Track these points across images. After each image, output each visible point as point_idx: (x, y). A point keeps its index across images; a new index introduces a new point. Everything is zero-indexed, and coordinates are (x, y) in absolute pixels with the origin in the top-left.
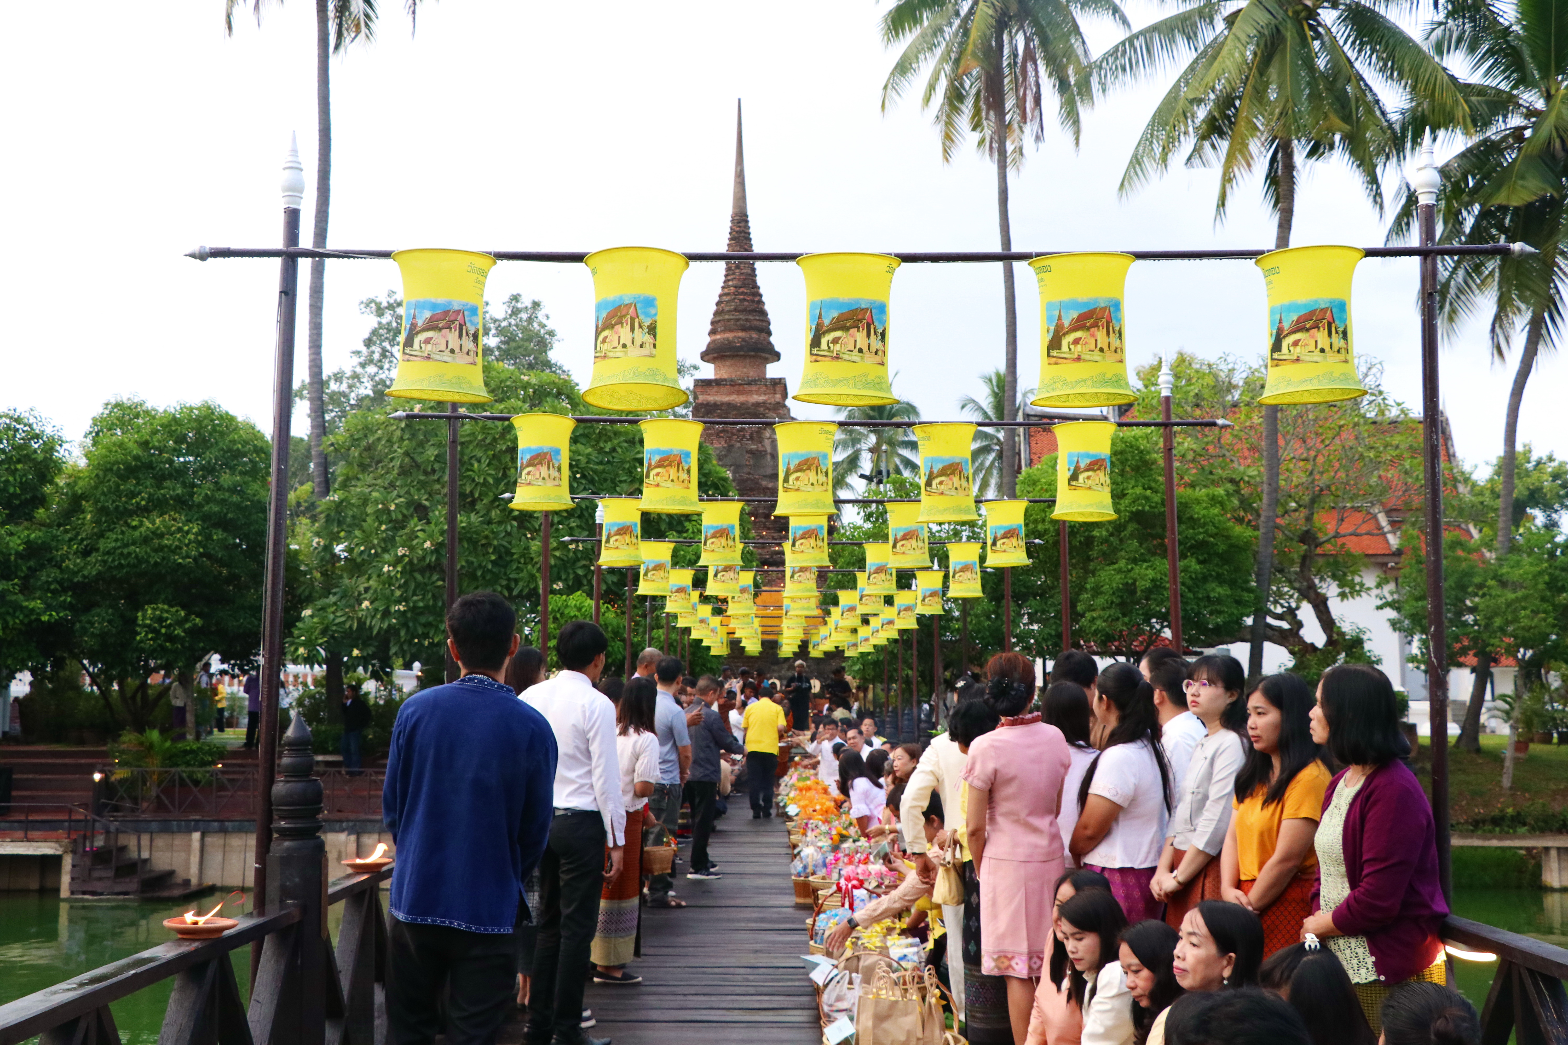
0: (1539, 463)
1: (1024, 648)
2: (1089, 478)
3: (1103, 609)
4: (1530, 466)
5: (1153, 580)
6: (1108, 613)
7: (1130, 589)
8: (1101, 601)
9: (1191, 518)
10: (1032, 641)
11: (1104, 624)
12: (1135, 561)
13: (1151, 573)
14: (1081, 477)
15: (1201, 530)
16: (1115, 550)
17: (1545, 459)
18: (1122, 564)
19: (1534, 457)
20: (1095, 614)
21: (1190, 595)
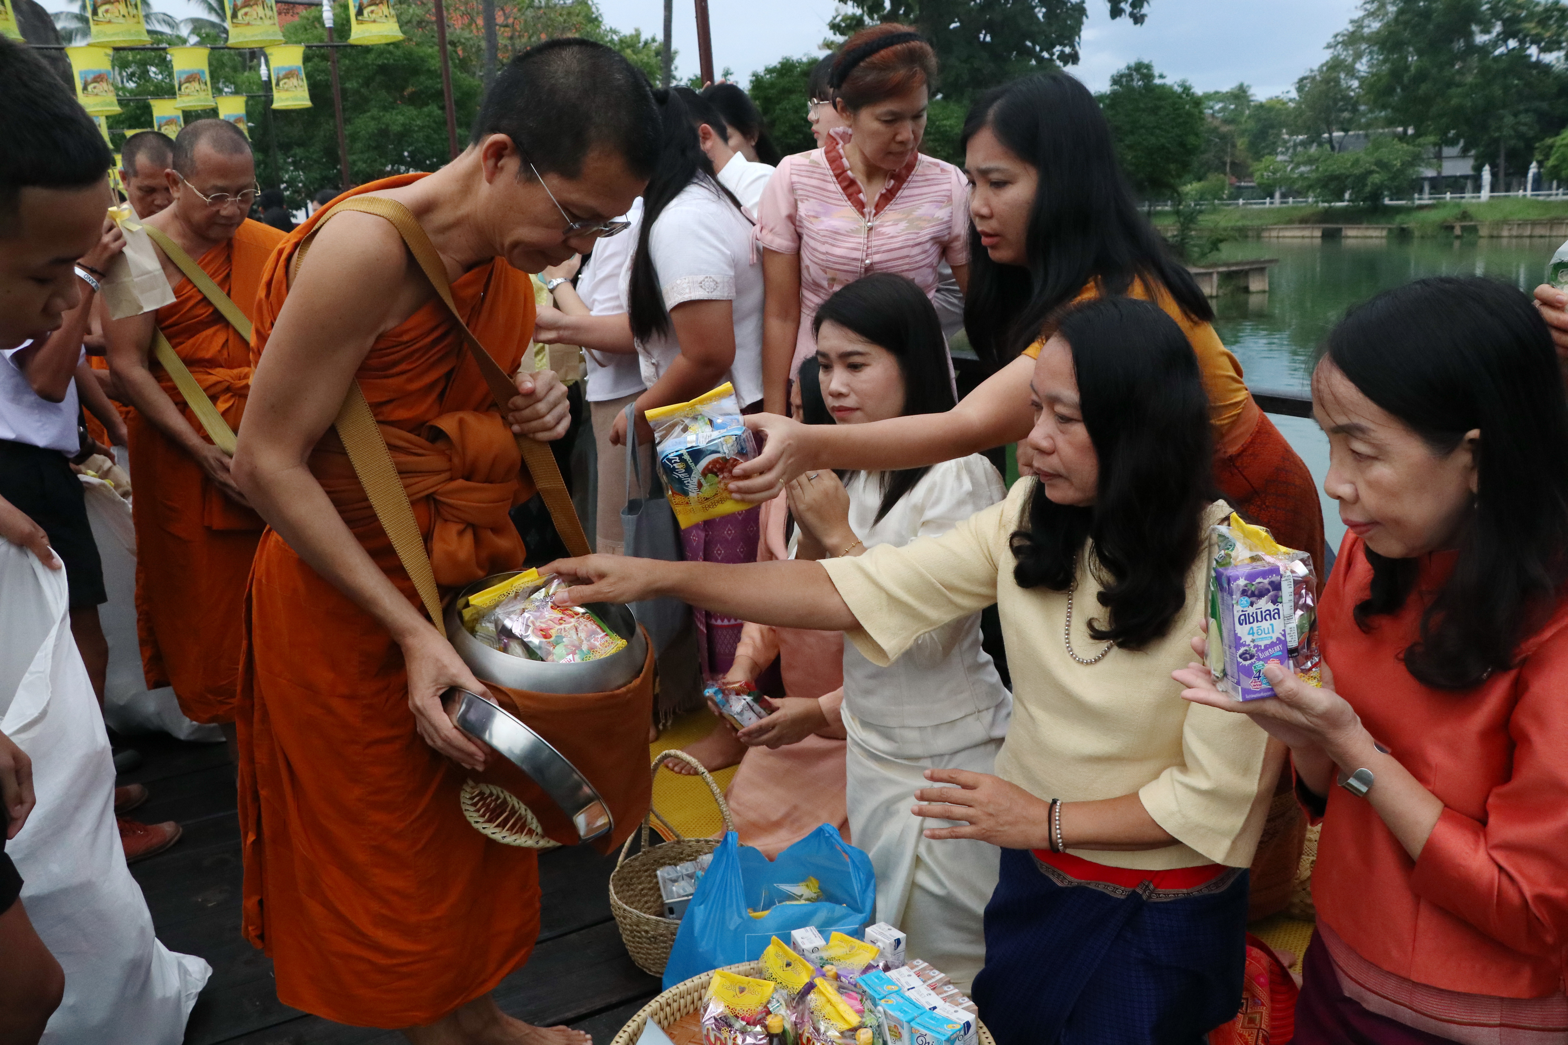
0: (646, 43)
1: (294, 192)
2: (372, 12)
3: (362, 152)
4: (641, 45)
5: (403, 125)
6: (367, 155)
7: (384, 133)
8: (359, 145)
9: (429, 71)
10: (300, 185)
11: (364, 165)
12: (385, 109)
13: (401, 119)
14: (366, 12)
15: (439, 80)
16: (366, 100)
17: (650, 40)
18: (374, 112)
19: (643, 38)
20: (354, 157)
21: (436, 136)
